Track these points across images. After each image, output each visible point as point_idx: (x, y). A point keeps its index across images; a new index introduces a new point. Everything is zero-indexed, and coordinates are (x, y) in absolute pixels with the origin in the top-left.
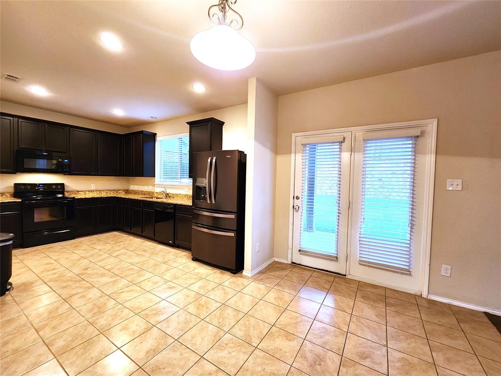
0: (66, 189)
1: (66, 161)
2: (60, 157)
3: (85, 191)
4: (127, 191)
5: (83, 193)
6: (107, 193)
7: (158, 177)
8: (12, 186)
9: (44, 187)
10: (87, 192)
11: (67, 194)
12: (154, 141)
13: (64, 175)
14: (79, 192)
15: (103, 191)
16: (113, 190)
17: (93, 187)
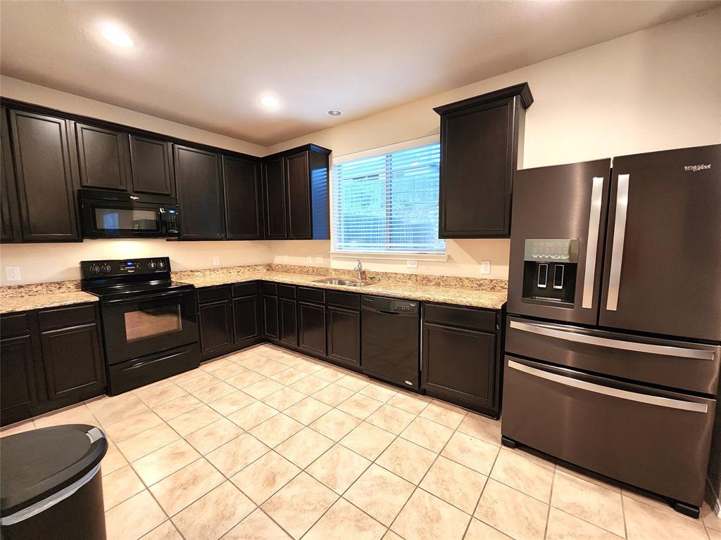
0: (173, 268)
1: (172, 212)
2: (162, 205)
3: (203, 271)
4: (270, 267)
5: (201, 274)
6: (238, 272)
7: (336, 240)
8: (77, 268)
9: (136, 267)
10: (207, 273)
11: (174, 278)
12: (327, 166)
13: (167, 240)
14: (194, 273)
15: (232, 268)
16: (248, 266)
17: (216, 262)
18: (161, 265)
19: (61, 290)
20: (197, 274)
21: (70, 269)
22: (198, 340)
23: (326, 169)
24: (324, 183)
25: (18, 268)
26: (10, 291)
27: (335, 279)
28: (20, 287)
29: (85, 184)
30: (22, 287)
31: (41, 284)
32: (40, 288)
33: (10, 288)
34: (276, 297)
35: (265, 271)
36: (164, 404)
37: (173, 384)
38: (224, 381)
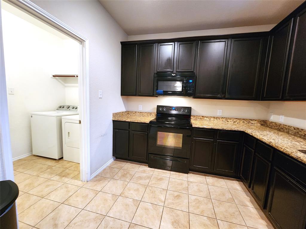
3: (210, 118)
6: (234, 122)
10: (212, 119)
14: (204, 118)
15: (230, 119)
16: (244, 119)
17: (219, 113)
19: (151, 116)
21: (154, 108)
25: (142, 106)
26: (138, 114)
28: (141, 113)
29: (158, 71)
31: (146, 113)
33: (138, 112)
36: (153, 188)
37: (169, 177)
38: (189, 195)
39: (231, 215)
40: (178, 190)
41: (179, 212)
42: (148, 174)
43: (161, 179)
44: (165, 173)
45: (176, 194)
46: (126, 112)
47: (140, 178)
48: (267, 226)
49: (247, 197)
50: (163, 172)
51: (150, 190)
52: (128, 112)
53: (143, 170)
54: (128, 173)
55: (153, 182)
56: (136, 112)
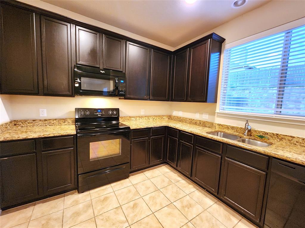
0: (121, 115)
1: (122, 81)
3: (136, 117)
4: (170, 117)
5: (135, 119)
6: (154, 119)
7: (221, 103)
8: (73, 111)
9: (102, 113)
10: (138, 118)
11: (121, 121)
12: (220, 51)
13: (119, 99)
14: (131, 118)
15: (150, 116)
16: (159, 116)
17: (142, 113)
18: (115, 113)
19: (65, 123)
20: (132, 119)
21: (70, 112)
22: (129, 161)
23: (218, 54)
24: (216, 63)
25: (46, 109)
26: (40, 122)
27: (221, 132)
29: (78, 63)
30: (46, 120)
31: (56, 119)
32: (55, 121)
33: (40, 120)
34: (177, 139)
35: (167, 119)
36: (104, 214)
37: (112, 191)
38: (143, 197)
39: (177, 193)
40: (130, 199)
41: (146, 220)
42: (84, 203)
43: (106, 199)
44: (105, 189)
45: (131, 204)
46: (11, 122)
47: (77, 214)
48: (194, 187)
49: (175, 174)
50: (103, 190)
51: (102, 219)
52: (15, 123)
53: (73, 201)
54: (50, 219)
55: (99, 208)
56: (34, 121)
